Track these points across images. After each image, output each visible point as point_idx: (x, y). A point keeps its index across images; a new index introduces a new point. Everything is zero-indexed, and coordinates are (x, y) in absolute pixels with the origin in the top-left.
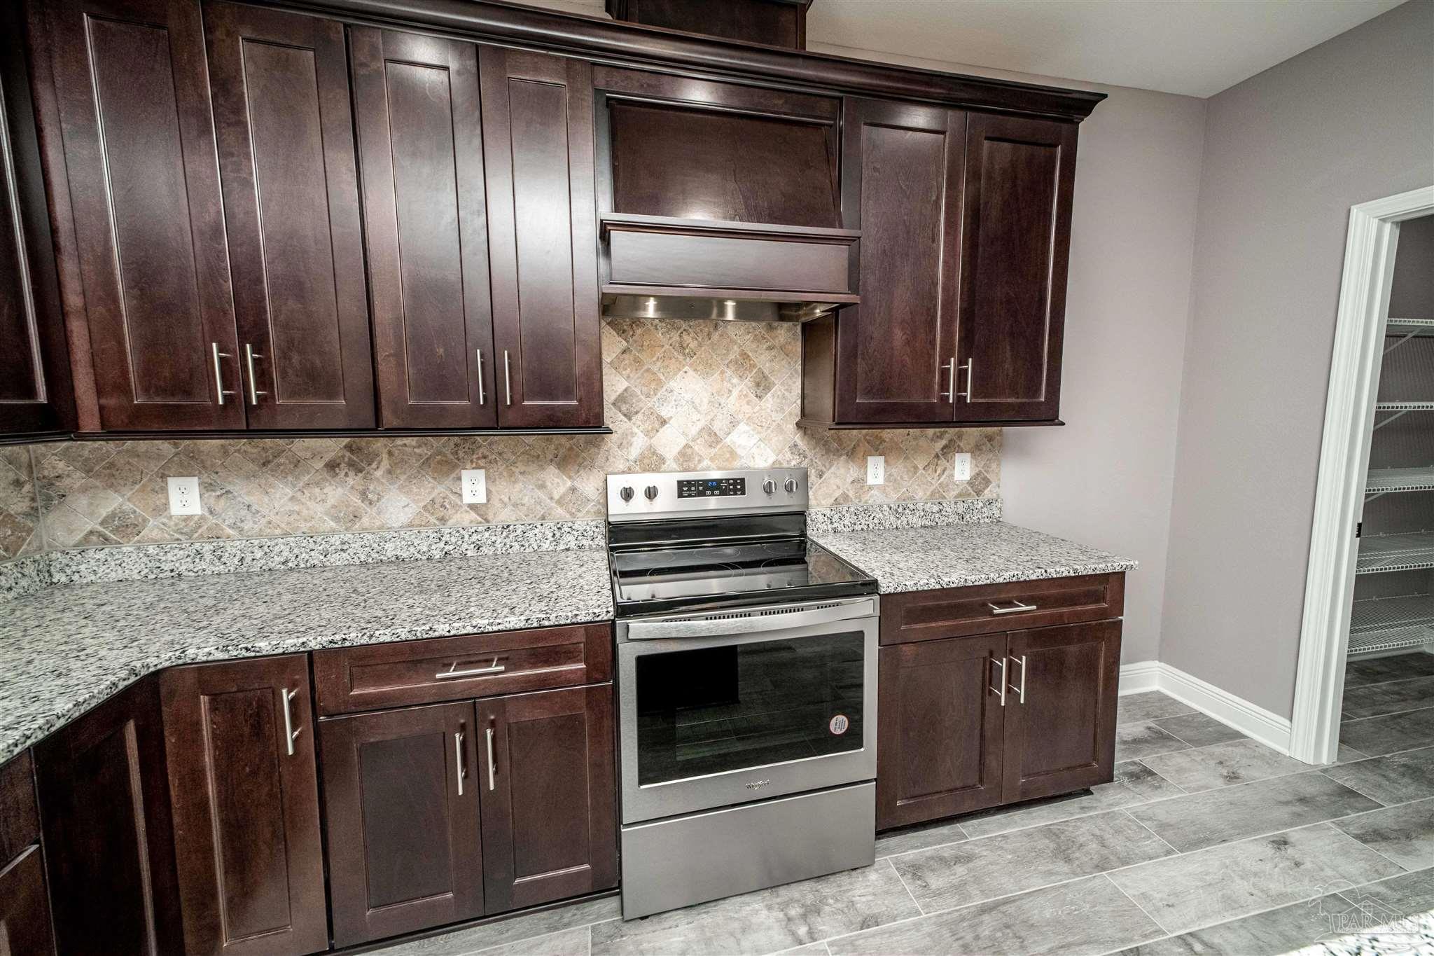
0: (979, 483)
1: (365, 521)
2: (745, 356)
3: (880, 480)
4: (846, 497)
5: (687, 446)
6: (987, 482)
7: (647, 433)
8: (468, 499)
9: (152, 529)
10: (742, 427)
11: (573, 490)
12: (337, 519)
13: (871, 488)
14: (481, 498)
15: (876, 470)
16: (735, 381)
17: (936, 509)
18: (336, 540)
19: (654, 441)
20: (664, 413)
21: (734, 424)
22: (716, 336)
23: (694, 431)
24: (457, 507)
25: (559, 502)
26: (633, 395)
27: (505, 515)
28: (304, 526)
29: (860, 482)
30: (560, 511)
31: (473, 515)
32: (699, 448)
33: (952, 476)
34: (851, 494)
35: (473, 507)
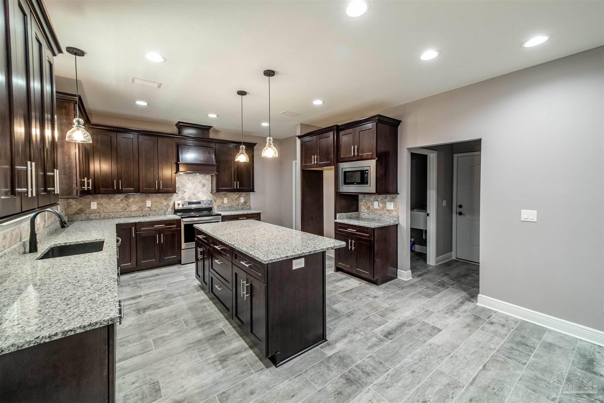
0: (245, 203)
1: (128, 210)
2: (200, 180)
3: (227, 202)
4: (220, 205)
5: (190, 196)
6: (247, 203)
7: (182, 194)
8: (147, 206)
9: (87, 212)
10: (200, 193)
11: (168, 204)
12: (122, 210)
13: (225, 203)
14: (150, 206)
15: (226, 200)
16: (199, 185)
17: (237, 207)
18: (122, 213)
19: (183, 195)
20: (185, 190)
21: (199, 192)
22: (195, 177)
23: (191, 193)
24: (145, 207)
25: (165, 206)
26: (179, 187)
27: (154, 209)
28: (116, 211)
29: (223, 202)
30: (165, 208)
31: (148, 209)
32: (192, 196)
33: (240, 201)
34: (221, 205)
35: (148, 207)
